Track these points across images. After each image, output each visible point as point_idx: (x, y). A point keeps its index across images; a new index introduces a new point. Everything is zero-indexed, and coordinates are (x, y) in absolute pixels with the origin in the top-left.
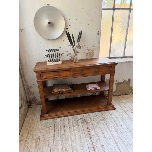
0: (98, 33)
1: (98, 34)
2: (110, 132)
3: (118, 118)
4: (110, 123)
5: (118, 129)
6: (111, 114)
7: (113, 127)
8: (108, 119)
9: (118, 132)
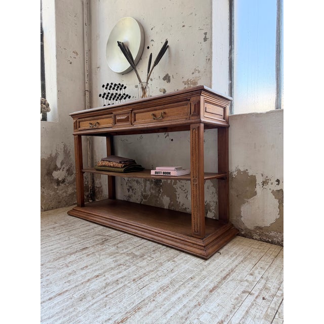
0: (205, 37)
1: (205, 39)
2: (98, 276)
3: (172, 275)
4: (133, 268)
5: (121, 285)
6: (175, 259)
7: (120, 276)
8: (145, 260)
9: (109, 287)
